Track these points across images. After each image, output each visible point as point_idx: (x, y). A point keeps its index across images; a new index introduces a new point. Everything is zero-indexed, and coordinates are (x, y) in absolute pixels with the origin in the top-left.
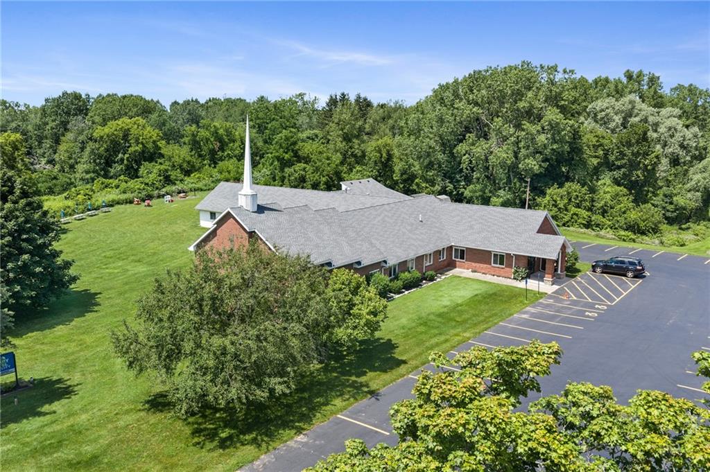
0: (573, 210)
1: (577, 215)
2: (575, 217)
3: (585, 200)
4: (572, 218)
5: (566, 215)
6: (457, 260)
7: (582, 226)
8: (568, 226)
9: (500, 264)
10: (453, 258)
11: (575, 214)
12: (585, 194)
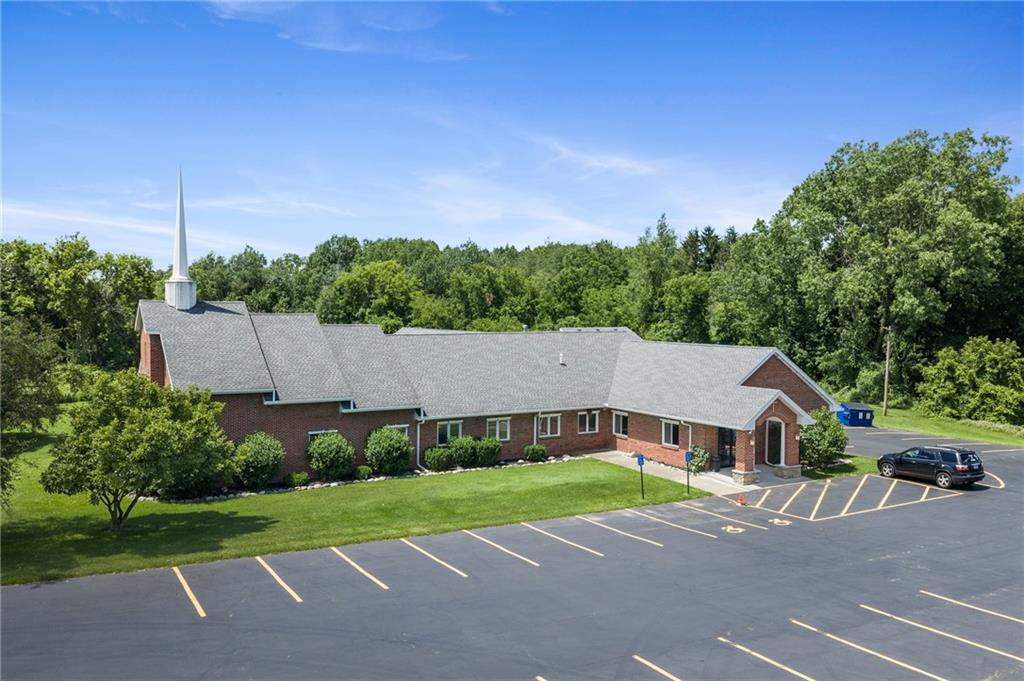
0: (986, 386)
1: (993, 397)
2: (989, 401)
3: (1011, 369)
4: (983, 403)
5: (973, 396)
6: (618, 435)
7: (1004, 418)
8: (976, 419)
9: (674, 443)
10: (614, 433)
11: (989, 395)
12: (1013, 358)
